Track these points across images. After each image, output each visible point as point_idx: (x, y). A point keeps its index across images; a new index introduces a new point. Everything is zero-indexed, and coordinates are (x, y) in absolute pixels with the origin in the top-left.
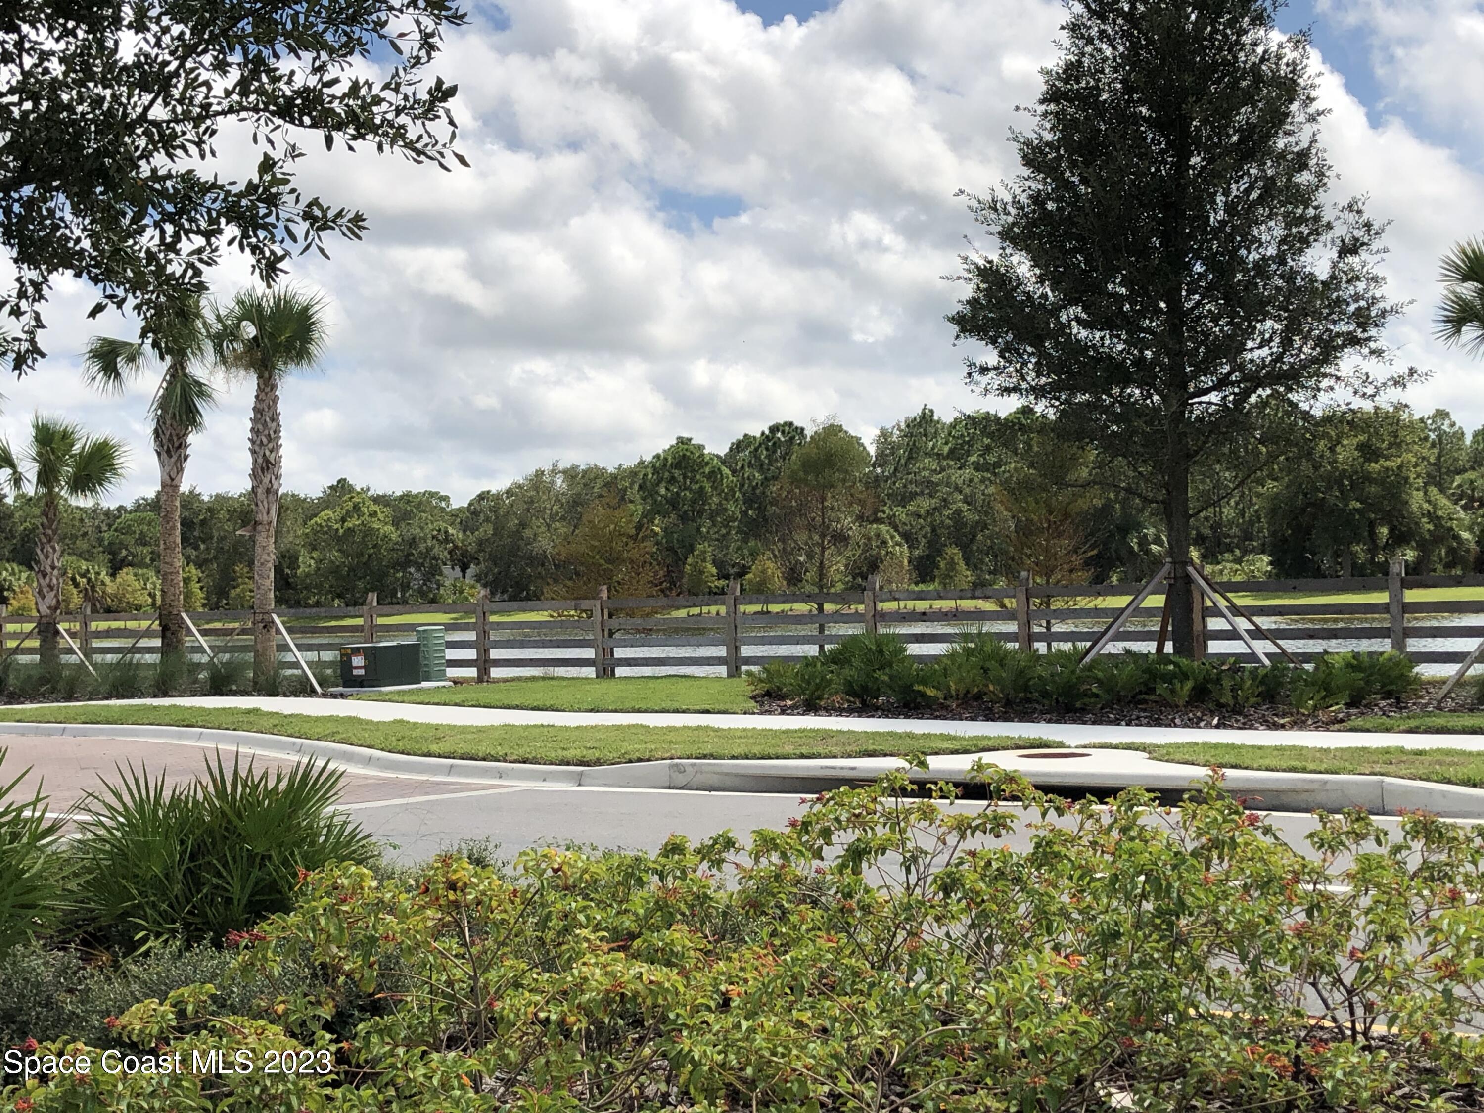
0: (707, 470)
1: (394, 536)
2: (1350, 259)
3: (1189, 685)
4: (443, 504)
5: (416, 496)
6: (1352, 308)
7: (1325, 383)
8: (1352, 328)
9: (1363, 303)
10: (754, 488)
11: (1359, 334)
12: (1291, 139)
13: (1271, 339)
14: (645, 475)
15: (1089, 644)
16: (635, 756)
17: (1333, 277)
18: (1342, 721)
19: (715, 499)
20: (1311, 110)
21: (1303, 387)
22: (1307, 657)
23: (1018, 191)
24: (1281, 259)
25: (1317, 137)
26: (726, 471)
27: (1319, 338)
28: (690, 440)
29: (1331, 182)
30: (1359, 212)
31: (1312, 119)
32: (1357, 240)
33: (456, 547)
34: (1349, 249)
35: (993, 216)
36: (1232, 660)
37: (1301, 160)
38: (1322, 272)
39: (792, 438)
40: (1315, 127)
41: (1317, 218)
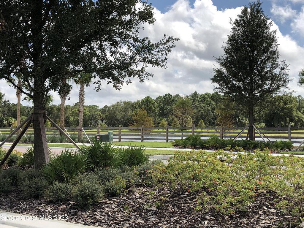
0: (152, 103)
1: (89, 114)
2: (283, 71)
3: (253, 145)
4: (97, 108)
5: (92, 106)
6: (283, 80)
7: (278, 93)
8: (283, 83)
9: (285, 79)
10: (161, 107)
11: (284, 84)
12: (273, 49)
13: (268, 85)
14: (140, 103)
15: (234, 138)
16: (157, 154)
17: (280, 74)
18: (279, 152)
19: (154, 109)
20: (277, 44)
21: (274, 93)
22: (273, 142)
23: (224, 57)
24: (270, 71)
25: (277, 49)
26: (156, 103)
27: (277, 85)
28: (149, 97)
29: (280, 57)
30: (284, 62)
31: (276, 46)
32: (284, 67)
33: (101, 117)
34: (282, 69)
35: (219, 61)
36: (260, 142)
37: (274, 53)
38: (278, 73)
39: (170, 97)
40: (277, 47)
41: (277, 64)
